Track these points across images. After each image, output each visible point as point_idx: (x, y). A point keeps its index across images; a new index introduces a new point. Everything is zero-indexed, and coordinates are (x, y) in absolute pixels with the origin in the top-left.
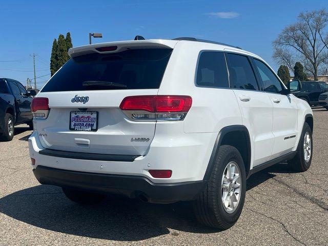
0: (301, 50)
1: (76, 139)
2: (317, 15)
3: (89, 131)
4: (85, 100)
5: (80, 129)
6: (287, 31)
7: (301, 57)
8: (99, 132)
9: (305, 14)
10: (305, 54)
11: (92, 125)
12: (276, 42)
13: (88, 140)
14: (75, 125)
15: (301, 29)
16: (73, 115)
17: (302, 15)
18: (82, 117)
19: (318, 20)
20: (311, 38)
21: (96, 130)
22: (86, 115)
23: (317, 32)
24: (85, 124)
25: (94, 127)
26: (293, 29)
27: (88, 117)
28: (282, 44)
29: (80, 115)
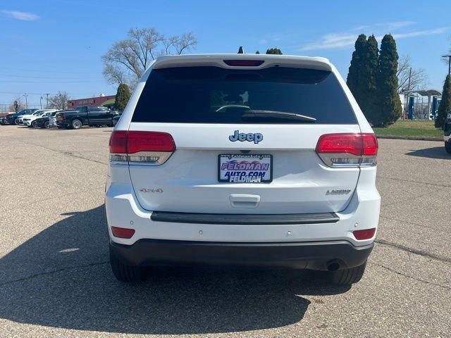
0: (132, 68)
1: (234, 195)
2: (147, 34)
3: (258, 182)
4: (257, 138)
5: (239, 181)
6: (117, 47)
7: (134, 75)
8: (275, 184)
9: (135, 31)
10: (136, 73)
11: (262, 175)
12: (105, 57)
13: (258, 197)
14: (228, 174)
15: (131, 46)
16: (224, 160)
17: (132, 31)
18: (242, 163)
19: (149, 39)
20: (142, 57)
21: (269, 181)
22: (250, 160)
23: (148, 51)
24: (247, 173)
25: (267, 177)
26: (123, 45)
27: (255, 163)
28: (113, 60)
29: (239, 160)
